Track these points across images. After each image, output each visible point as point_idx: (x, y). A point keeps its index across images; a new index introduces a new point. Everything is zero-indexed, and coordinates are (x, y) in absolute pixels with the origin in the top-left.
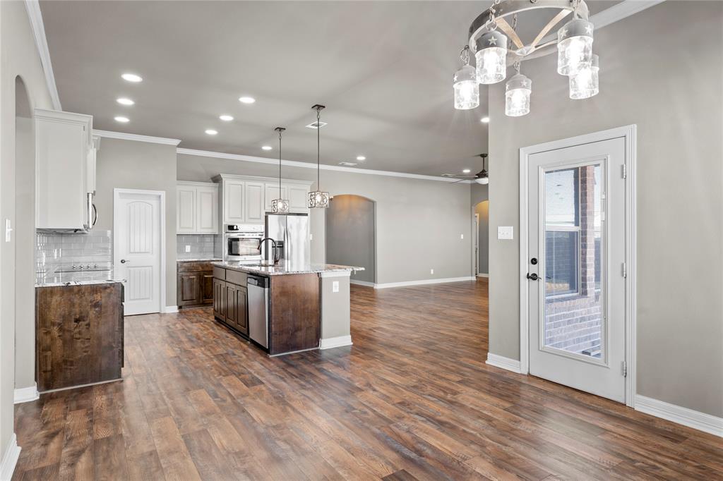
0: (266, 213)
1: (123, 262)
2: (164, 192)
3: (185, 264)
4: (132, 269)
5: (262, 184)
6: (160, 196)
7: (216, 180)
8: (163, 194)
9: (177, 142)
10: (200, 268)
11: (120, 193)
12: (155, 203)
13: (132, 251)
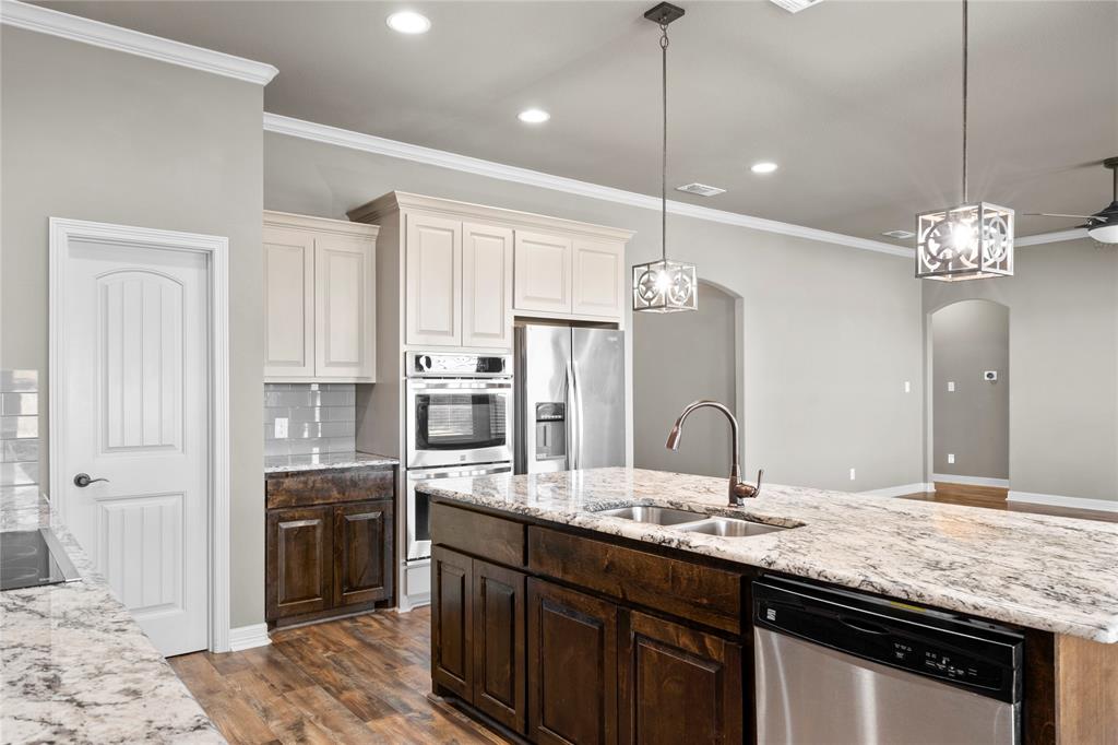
0: (517, 318)
1: (81, 481)
2: (226, 240)
3: (288, 483)
4: (113, 506)
5: (506, 232)
6: (208, 256)
7: (374, 213)
8: (220, 246)
9: (264, 73)
10: (335, 494)
11: (73, 239)
12: (191, 275)
13: (114, 441)
